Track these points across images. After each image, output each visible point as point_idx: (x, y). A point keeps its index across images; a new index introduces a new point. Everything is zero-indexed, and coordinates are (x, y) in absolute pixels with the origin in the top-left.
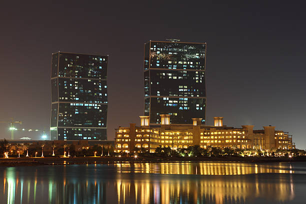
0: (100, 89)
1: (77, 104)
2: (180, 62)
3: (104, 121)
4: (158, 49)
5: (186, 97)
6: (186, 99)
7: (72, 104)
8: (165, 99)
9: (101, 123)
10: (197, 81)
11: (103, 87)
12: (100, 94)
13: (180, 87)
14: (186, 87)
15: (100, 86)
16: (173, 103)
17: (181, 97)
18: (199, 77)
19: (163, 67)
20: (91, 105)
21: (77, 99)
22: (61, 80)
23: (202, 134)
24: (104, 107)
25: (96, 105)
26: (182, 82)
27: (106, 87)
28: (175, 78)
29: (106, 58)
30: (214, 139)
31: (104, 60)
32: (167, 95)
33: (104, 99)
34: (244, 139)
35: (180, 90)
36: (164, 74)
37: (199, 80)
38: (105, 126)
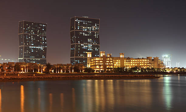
0: (43, 40)
1: (33, 47)
2: (88, 28)
3: (45, 56)
4: (79, 21)
5: (91, 44)
6: (91, 45)
7: (30, 47)
8: (82, 45)
9: (44, 56)
10: (96, 37)
11: (44, 39)
12: (43, 43)
13: (88, 39)
14: (91, 40)
15: (43, 39)
16: (85, 47)
17: (89, 44)
18: (96, 35)
19: (81, 30)
20: (39, 48)
21: (33, 44)
22: (25, 35)
23: (125, 61)
24: (45, 49)
25: (41, 48)
26: (89, 37)
27: (46, 39)
28: (86, 35)
29: (46, 25)
30: (133, 64)
31: (45, 26)
32: (83, 43)
33: (45, 45)
34: (148, 63)
35: (88, 41)
36: (81, 33)
37: (97, 36)
38: (45, 58)
